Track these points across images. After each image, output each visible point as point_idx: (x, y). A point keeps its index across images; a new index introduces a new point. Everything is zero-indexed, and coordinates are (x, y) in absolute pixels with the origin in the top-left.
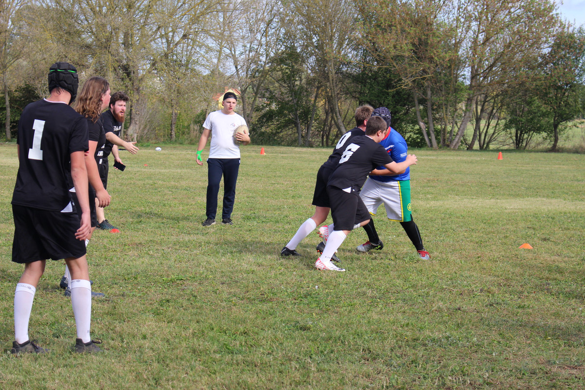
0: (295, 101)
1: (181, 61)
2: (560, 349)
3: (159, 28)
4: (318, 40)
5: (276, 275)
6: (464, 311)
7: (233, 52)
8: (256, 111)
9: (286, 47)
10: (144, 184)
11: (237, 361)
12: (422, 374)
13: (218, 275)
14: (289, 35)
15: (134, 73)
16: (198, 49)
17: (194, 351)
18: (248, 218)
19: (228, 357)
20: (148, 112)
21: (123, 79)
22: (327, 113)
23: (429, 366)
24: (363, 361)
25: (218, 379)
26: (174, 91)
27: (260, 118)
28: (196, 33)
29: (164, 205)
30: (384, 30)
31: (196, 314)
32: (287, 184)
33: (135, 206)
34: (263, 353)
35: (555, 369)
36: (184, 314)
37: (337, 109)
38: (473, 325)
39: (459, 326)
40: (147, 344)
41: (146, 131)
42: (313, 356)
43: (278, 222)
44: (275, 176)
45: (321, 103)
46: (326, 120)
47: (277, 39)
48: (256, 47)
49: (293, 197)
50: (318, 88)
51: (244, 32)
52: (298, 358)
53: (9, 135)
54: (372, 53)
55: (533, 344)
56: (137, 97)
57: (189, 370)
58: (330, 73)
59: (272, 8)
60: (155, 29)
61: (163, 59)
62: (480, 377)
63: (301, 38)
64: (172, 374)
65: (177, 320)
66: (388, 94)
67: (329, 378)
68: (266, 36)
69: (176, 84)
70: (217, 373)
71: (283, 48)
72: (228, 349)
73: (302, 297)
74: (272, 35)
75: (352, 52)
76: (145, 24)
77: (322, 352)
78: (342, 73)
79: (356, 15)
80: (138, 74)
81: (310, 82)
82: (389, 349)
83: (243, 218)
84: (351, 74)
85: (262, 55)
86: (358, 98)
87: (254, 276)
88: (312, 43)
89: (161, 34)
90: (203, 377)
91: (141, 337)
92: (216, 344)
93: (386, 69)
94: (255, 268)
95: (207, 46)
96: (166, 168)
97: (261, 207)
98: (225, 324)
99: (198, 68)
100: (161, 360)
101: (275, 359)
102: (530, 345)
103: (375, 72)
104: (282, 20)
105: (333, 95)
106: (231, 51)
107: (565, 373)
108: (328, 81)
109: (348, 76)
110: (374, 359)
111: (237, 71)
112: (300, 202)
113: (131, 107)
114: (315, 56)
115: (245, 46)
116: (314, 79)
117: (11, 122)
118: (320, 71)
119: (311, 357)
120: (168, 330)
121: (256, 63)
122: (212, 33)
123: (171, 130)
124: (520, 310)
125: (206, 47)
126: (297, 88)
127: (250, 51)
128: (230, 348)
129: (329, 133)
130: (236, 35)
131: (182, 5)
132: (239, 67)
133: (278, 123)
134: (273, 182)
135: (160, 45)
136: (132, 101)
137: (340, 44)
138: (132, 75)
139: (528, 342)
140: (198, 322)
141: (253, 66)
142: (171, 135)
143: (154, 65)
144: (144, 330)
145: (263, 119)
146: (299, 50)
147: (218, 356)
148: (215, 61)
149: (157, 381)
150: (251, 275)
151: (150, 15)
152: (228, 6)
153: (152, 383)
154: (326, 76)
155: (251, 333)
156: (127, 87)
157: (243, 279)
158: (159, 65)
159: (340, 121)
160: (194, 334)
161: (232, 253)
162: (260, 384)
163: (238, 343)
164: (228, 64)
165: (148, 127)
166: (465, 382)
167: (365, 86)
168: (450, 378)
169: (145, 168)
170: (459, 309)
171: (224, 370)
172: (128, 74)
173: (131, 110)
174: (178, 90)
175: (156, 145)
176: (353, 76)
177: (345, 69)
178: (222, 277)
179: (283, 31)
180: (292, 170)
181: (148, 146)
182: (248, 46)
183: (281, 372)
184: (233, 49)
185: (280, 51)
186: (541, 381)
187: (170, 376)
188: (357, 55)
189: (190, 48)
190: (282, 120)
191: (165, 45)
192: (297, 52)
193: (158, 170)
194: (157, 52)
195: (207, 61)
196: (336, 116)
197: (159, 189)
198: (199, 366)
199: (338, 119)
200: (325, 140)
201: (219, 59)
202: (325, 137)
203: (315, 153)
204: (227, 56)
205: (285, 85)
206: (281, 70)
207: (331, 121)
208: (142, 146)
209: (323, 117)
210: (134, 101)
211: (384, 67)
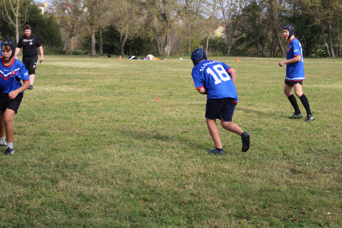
0: (256, 32)
1: (193, 11)
6: (338, 137)
7: (222, 6)
8: (234, 38)
9: (251, 2)
10: (173, 77)
15: (168, 17)
16: (203, 4)
19: (215, 157)
20: (175, 39)
21: (162, 21)
22: (273, 39)
23: (315, 162)
24: (283, 160)
26: (190, 27)
27: (236, 42)
29: (184, 87)
31: (199, 138)
32: (250, 76)
36: (193, 138)
37: (279, 36)
41: (174, 50)
43: (244, 95)
44: (244, 72)
45: (270, 33)
46: (273, 42)
48: (234, 3)
49: (253, 83)
53: (102, 52)
54: (299, 5)
56: (170, 30)
58: (275, 16)
61: (184, 10)
66: (307, 27)
69: (191, 23)
71: (249, 3)
73: (254, 131)
75: (288, 5)
78: (282, 16)
80: (170, 18)
81: (264, 21)
84: (287, 17)
85: (238, 7)
91: (172, 148)
93: (306, 14)
96: (185, 68)
99: (202, 14)
105: (277, 29)
106: (220, 5)
108: (274, 21)
109: (286, 18)
111: (224, 16)
112: (256, 85)
113: (166, 36)
114: (267, 7)
115: (228, 2)
116: (267, 20)
117: (103, 45)
118: (269, 15)
121: (234, 11)
123: (188, 48)
125: (207, 3)
126: (257, 25)
127: (231, 5)
129: (275, 50)
132: (225, 14)
133: (246, 44)
134: (242, 75)
135: (182, 2)
136: (167, 33)
138: (167, 19)
140: (200, 141)
141: (233, 13)
142: (188, 51)
143: (179, 13)
144: (173, 145)
145: (238, 42)
146: (258, 4)
148: (212, 10)
149: (179, 167)
154: (272, 18)
155: (226, 146)
156: (164, 25)
158: (182, 13)
159: (281, 43)
164: (219, 12)
165: (176, 47)
168: (326, 167)
169: (174, 68)
172: (165, 18)
173: (166, 38)
174: (192, 27)
175: (180, 57)
176: (288, 18)
177: (283, 14)
180: (253, 69)
181: (175, 57)
182: (230, 2)
184: (222, 4)
185: (248, 5)
188: (290, 6)
189: (198, 4)
190: (249, 43)
191: (185, 2)
192: (257, 5)
193: (181, 70)
194: (180, 6)
195: (208, 11)
196: (279, 40)
197: (181, 79)
199: (279, 42)
200: (272, 53)
201: (214, 10)
202: (272, 52)
203: (266, 60)
204: (219, 8)
205: (250, 23)
206: (248, 15)
207: (276, 43)
208: (172, 57)
209: (271, 41)
210: (168, 33)
211: (306, 12)
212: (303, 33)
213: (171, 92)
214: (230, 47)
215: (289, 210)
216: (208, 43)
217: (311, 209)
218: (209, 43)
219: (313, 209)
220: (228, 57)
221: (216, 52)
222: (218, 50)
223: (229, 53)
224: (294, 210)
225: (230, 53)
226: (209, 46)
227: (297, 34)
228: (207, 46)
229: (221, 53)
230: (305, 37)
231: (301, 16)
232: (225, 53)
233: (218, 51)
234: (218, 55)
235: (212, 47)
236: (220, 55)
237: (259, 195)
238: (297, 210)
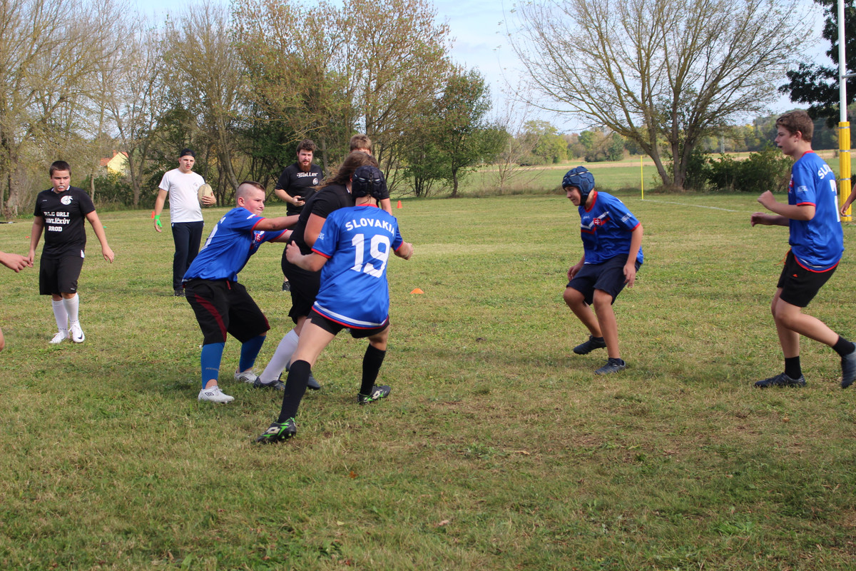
1: (60, 126)
2: (441, 387)
3: (33, 92)
4: (206, 97)
5: (159, 338)
6: (349, 359)
7: (116, 114)
8: (145, 173)
9: (172, 104)
11: (112, 424)
12: (302, 422)
13: (98, 342)
14: (175, 93)
15: (9, 140)
16: (77, 112)
17: (69, 419)
18: (134, 283)
19: (103, 422)
20: (30, 182)
22: (220, 173)
23: (308, 414)
24: (243, 414)
25: (92, 443)
27: (150, 181)
28: (74, 95)
30: (273, 82)
31: (72, 383)
33: (14, 279)
34: (141, 415)
35: (434, 406)
36: (59, 384)
37: (230, 167)
38: (356, 371)
39: (342, 373)
40: (19, 415)
41: (29, 203)
42: (192, 414)
44: (165, 240)
45: (213, 162)
46: (220, 179)
47: (162, 98)
48: (140, 107)
50: (209, 146)
51: (127, 91)
52: (177, 417)
54: (262, 106)
55: (415, 385)
56: (15, 166)
57: (62, 437)
58: (220, 129)
59: (154, 65)
60: (29, 93)
61: (41, 125)
62: (359, 419)
63: (188, 95)
64: (44, 443)
65: (51, 390)
66: (282, 148)
67: (208, 434)
68: (150, 95)
69: (56, 150)
70: (91, 438)
71: (169, 107)
72: (104, 414)
73: (185, 358)
74: (156, 93)
75: (243, 107)
76: (17, 88)
77: (201, 409)
78: (233, 129)
79: (243, 69)
80: (14, 141)
81: (200, 139)
82: (270, 400)
83: (129, 284)
84: (242, 130)
85: (147, 114)
86: (252, 154)
87: (136, 340)
88: (200, 100)
89: (36, 98)
90: (76, 443)
91: (12, 409)
92: (91, 409)
93: (278, 122)
94: (137, 332)
95: (87, 109)
97: (149, 271)
98: (103, 390)
99: (79, 132)
100: (33, 430)
101: (152, 419)
102: (412, 385)
103: (266, 125)
104: (166, 78)
105: (225, 153)
106: (113, 112)
107: (444, 409)
108: (219, 138)
109: (239, 132)
110: (255, 411)
111: (122, 132)
113: (9, 177)
114: (204, 113)
115: (128, 106)
116: (204, 138)
118: (209, 128)
119: (188, 415)
120: (41, 400)
121: (141, 123)
122: (92, 94)
124: (404, 353)
127: (134, 111)
128: (106, 413)
129: (224, 192)
130: (117, 95)
131: (56, 66)
132: (123, 129)
135: (36, 110)
136: (9, 170)
137: (229, 100)
138: (7, 143)
139: (410, 383)
140: (74, 390)
141: (138, 127)
143: (30, 131)
144: (16, 403)
146: (186, 107)
147: (93, 421)
148: (97, 123)
149: (27, 451)
150: (132, 340)
151: (23, 79)
152: (107, 64)
153: (22, 453)
154: (216, 133)
155: (128, 396)
157: (124, 344)
158: (38, 131)
159: (234, 179)
160: (69, 402)
161: (113, 319)
162: (136, 444)
163: (115, 407)
164: (111, 126)
166: (344, 425)
167: (258, 141)
168: (329, 423)
170: (344, 357)
171: (98, 434)
173: (9, 180)
176: (245, 132)
177: (236, 125)
178: (103, 343)
179: (167, 88)
182: (132, 106)
183: (158, 432)
184: (116, 110)
185: (165, 110)
186: (420, 418)
187: (41, 445)
188: (247, 109)
189: (69, 111)
191: (42, 109)
192: (184, 110)
194: (33, 117)
195: (89, 124)
198: (72, 432)
199: (231, 177)
200: (220, 200)
201: (101, 121)
202: (220, 196)
203: (209, 213)
204: (110, 118)
205: (174, 145)
206: (169, 129)
207: (225, 180)
208: (24, 218)
209: (217, 175)
210: (12, 170)
211: (276, 120)
212: (275, 159)
213: (18, 289)
214: (138, 192)
215: (258, 524)
216: (93, 186)
217: (304, 518)
218: (97, 186)
219: (307, 517)
220: (136, 211)
221: (111, 202)
222: (115, 199)
223: (136, 202)
224: (269, 523)
225: (139, 204)
226: (95, 192)
227: (263, 161)
228: (93, 193)
229: (122, 204)
230: (280, 166)
231: (269, 126)
232: (129, 203)
233: (116, 201)
234: (116, 208)
235: (103, 194)
236: (120, 209)
237: (195, 499)
238: (274, 524)
